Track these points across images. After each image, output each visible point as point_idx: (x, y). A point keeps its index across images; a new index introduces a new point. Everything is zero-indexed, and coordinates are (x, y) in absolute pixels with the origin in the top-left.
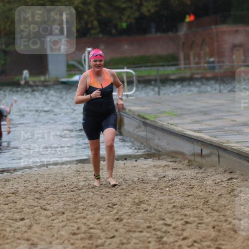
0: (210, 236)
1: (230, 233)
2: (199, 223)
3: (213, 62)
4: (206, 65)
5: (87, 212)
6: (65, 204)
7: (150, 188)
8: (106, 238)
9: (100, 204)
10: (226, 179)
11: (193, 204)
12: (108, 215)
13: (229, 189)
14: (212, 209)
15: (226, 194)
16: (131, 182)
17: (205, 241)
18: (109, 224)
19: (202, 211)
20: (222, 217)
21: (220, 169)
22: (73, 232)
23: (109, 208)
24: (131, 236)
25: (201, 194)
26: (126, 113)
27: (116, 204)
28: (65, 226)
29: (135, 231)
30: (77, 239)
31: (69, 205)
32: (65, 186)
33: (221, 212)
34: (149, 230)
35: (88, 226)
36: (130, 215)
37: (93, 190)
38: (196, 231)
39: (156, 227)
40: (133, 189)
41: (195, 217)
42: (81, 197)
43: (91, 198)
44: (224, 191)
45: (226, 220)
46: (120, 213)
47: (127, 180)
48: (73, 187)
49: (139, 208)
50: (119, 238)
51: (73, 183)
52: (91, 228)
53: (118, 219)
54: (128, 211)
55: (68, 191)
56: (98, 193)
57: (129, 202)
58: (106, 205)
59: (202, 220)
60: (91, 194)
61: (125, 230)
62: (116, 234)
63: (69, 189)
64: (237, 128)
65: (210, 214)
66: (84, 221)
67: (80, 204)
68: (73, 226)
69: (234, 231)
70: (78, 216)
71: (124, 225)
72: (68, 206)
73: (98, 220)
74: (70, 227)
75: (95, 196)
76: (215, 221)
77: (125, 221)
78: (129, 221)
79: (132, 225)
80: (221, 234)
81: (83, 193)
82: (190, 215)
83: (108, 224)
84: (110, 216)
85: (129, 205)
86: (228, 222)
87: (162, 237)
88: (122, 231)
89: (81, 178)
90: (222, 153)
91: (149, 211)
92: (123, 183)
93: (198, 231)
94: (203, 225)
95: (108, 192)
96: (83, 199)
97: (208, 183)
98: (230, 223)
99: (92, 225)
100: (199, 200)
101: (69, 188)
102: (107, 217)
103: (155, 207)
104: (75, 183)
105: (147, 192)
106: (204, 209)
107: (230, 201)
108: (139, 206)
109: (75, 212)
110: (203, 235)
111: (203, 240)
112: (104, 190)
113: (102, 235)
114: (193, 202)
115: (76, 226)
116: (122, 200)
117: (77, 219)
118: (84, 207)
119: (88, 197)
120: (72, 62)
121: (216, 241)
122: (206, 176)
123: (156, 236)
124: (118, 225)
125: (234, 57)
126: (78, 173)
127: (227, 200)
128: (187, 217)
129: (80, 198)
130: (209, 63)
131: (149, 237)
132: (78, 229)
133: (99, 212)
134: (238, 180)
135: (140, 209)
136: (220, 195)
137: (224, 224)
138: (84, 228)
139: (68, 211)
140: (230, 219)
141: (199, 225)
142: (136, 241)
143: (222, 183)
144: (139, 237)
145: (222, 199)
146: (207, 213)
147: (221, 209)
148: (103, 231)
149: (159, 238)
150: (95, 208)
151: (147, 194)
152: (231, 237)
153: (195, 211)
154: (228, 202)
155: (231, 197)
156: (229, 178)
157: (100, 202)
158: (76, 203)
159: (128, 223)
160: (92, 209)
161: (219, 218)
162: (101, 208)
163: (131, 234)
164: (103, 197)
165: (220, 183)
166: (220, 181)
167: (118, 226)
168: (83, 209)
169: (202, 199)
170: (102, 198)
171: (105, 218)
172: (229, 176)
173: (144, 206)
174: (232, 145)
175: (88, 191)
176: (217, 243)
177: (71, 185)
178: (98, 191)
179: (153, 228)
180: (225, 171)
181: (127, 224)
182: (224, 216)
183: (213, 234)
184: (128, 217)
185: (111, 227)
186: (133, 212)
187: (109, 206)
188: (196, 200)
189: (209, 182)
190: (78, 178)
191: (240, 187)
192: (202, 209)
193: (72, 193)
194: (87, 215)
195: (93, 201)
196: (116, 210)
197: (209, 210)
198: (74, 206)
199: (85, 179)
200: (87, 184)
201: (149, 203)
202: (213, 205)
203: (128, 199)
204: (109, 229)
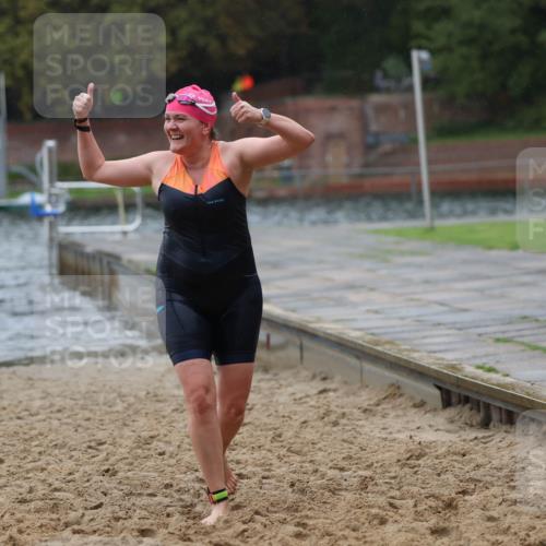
0: (285, 502)
1: (322, 494)
2: (264, 478)
3: (289, 168)
4: (276, 174)
5: (48, 458)
6: (4, 444)
7: (169, 411)
8: (86, 509)
9: (74, 443)
10: (315, 391)
11: (253, 440)
12: (87, 463)
13: (322, 411)
14: (289, 450)
15: (316, 420)
16: (132, 400)
17: (276, 512)
18: (91, 482)
19: (269, 454)
20: (307, 465)
21: (305, 373)
22: (20, 497)
23: (90, 450)
24: (134, 504)
25: (266, 420)
26: (122, 266)
27: (105, 443)
28: (6, 486)
29: (140, 494)
30: (29, 512)
31: (14, 445)
32: (4, 409)
33: (305, 455)
34: (168, 491)
35: (50, 485)
36: (131, 464)
37: (59, 415)
38: (258, 493)
39: (182, 486)
40: (137, 412)
41: (256, 465)
42: (35, 429)
43: (56, 430)
44: (312, 415)
45: (316, 471)
46: (112, 460)
47: (124, 396)
48: (19, 410)
49: (149, 449)
50: (110, 509)
51: (20, 402)
52: (56, 490)
53: (107, 471)
54: (127, 456)
55: (11, 419)
56: (69, 421)
57: (129, 437)
58: (85, 445)
59: (269, 470)
60: (56, 423)
61: (121, 493)
62: (104, 499)
63: (12, 415)
64: (336, 294)
65: (285, 459)
66: (42, 476)
67: (34, 444)
68: (20, 487)
69: (330, 491)
70: (30, 466)
71: (120, 482)
72: (11, 448)
73: (70, 474)
74: (15, 488)
75: (65, 427)
76: (294, 472)
77: (120, 475)
78: (129, 474)
79: (136, 482)
80: (305, 498)
81: (39, 421)
82: (246, 461)
83: (88, 481)
84: (91, 467)
85: (129, 443)
86: (319, 474)
87: (193, 505)
88: (116, 493)
89: (36, 393)
90: (307, 342)
91: (168, 454)
92: (118, 401)
93: (262, 491)
94: (273, 481)
95: (88, 419)
96: (41, 434)
97: (282, 399)
98: (323, 476)
99: (57, 484)
100: (264, 433)
101: (13, 412)
102: (87, 468)
103: (179, 446)
104: (25, 403)
105: (164, 417)
106: (273, 449)
107: (322, 435)
108: (148, 446)
109: (25, 458)
110: (272, 499)
111: (271, 509)
112: (80, 416)
113: (78, 502)
114: (252, 436)
115: (26, 485)
116: (116, 433)
117: (28, 472)
118: (42, 449)
119: (50, 430)
120: (17, 169)
121: (296, 511)
122: (277, 386)
123: (181, 503)
124: (108, 483)
125: (329, 158)
126: (30, 382)
127: (317, 432)
128: (241, 466)
129: (34, 432)
130: (281, 169)
131: (168, 506)
132: (31, 491)
133: (71, 457)
134: (338, 394)
135: (152, 452)
136: (305, 422)
137: (312, 478)
138: (41, 490)
139: (11, 457)
140: (322, 469)
141: (264, 481)
142: (144, 513)
143: (308, 399)
144: (150, 505)
145: (308, 429)
146: (279, 457)
147: (306, 449)
148: (80, 494)
149: (186, 507)
150: (63, 451)
151: (164, 422)
152: (324, 503)
153: (256, 455)
154: (318, 435)
155: (326, 425)
156: (321, 388)
157: (72, 439)
158: (26, 440)
159: (128, 478)
160: (57, 451)
161: (301, 467)
162: (75, 450)
163: (133, 499)
164: (80, 430)
165: (304, 400)
166: (303, 395)
167: (107, 485)
168: (40, 453)
169: (270, 430)
170: (76, 431)
171: (81, 469)
172: (322, 386)
173: (158, 445)
174: (326, 326)
175: (50, 418)
176: (298, 515)
177: (17, 406)
178: (69, 417)
179: (175, 488)
180: (314, 377)
181: (126, 482)
182: (311, 461)
183: (292, 497)
184: (127, 468)
185: (94, 486)
186: (137, 457)
187: (90, 447)
188: (259, 433)
189: (283, 397)
190: (32, 391)
191: (343, 408)
192: (269, 451)
193: (19, 422)
194: (48, 464)
195: (60, 437)
196: (105, 454)
197: (283, 452)
198: (22, 447)
199: (44, 395)
200: (48, 404)
201: (167, 439)
202: (291, 441)
203: (127, 432)
204: (91, 491)
